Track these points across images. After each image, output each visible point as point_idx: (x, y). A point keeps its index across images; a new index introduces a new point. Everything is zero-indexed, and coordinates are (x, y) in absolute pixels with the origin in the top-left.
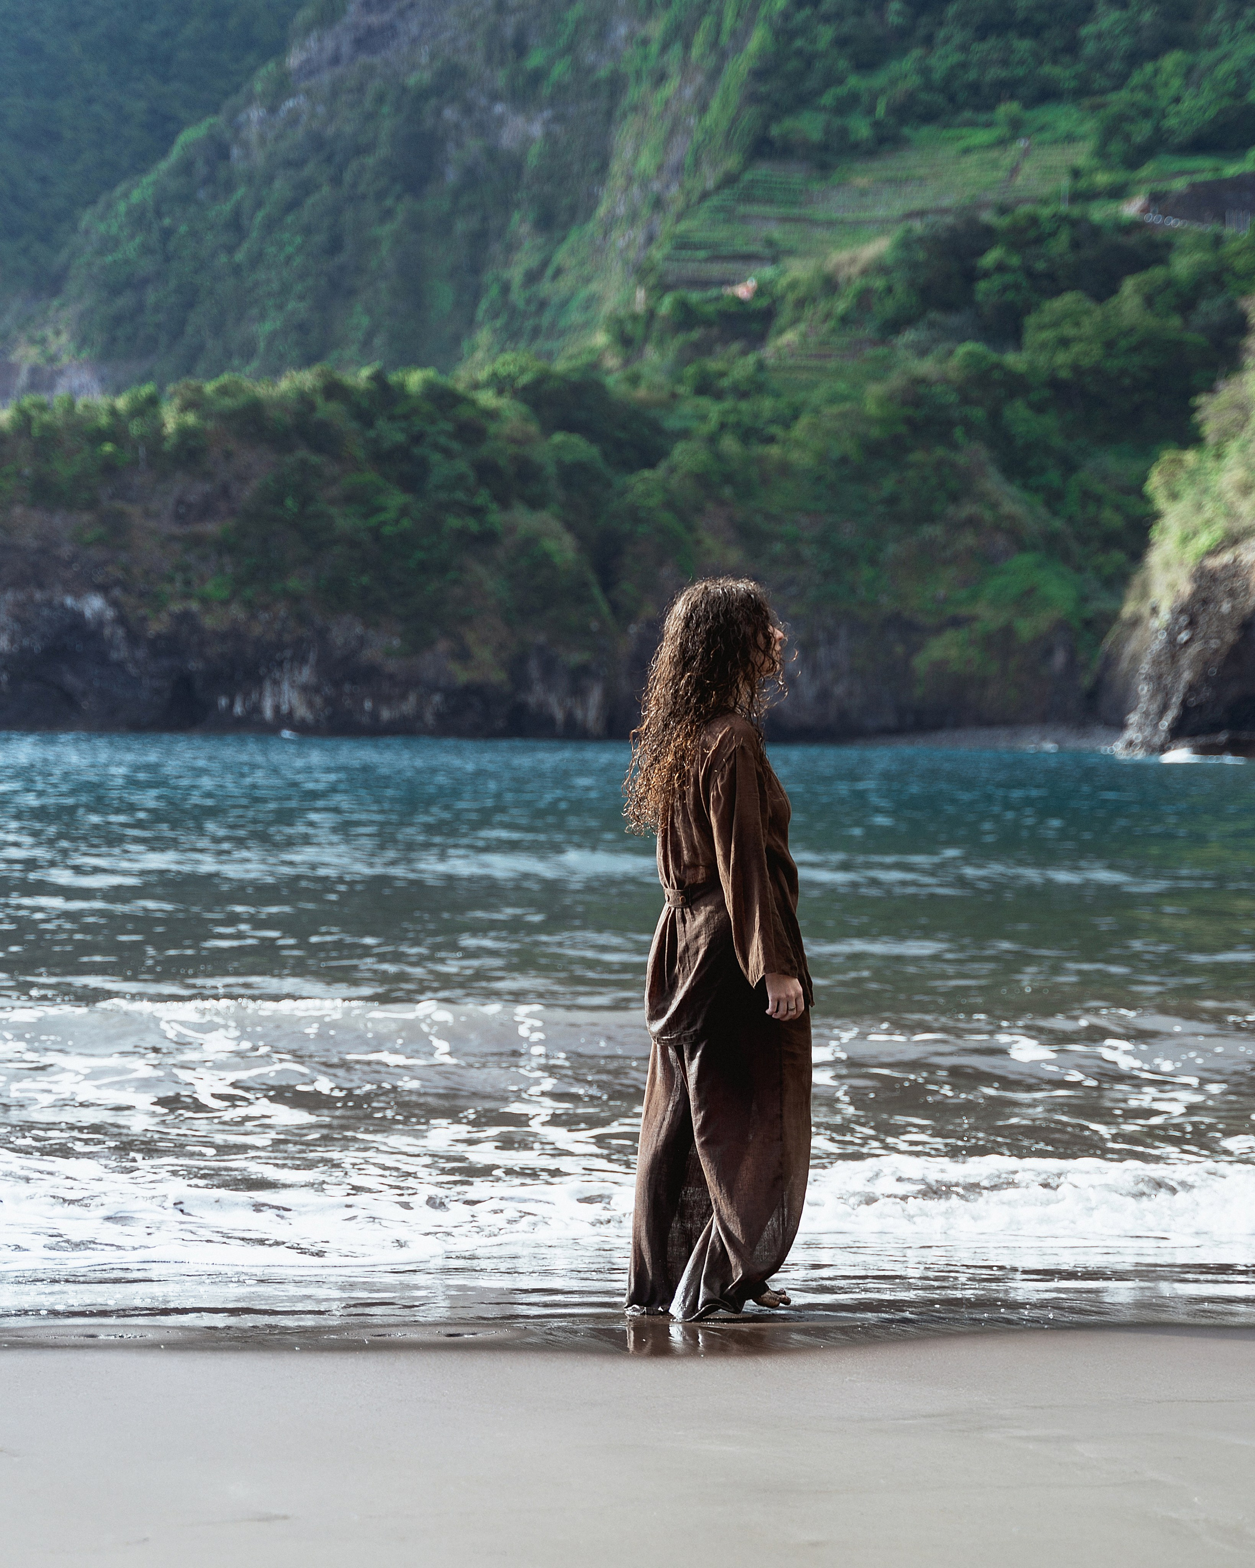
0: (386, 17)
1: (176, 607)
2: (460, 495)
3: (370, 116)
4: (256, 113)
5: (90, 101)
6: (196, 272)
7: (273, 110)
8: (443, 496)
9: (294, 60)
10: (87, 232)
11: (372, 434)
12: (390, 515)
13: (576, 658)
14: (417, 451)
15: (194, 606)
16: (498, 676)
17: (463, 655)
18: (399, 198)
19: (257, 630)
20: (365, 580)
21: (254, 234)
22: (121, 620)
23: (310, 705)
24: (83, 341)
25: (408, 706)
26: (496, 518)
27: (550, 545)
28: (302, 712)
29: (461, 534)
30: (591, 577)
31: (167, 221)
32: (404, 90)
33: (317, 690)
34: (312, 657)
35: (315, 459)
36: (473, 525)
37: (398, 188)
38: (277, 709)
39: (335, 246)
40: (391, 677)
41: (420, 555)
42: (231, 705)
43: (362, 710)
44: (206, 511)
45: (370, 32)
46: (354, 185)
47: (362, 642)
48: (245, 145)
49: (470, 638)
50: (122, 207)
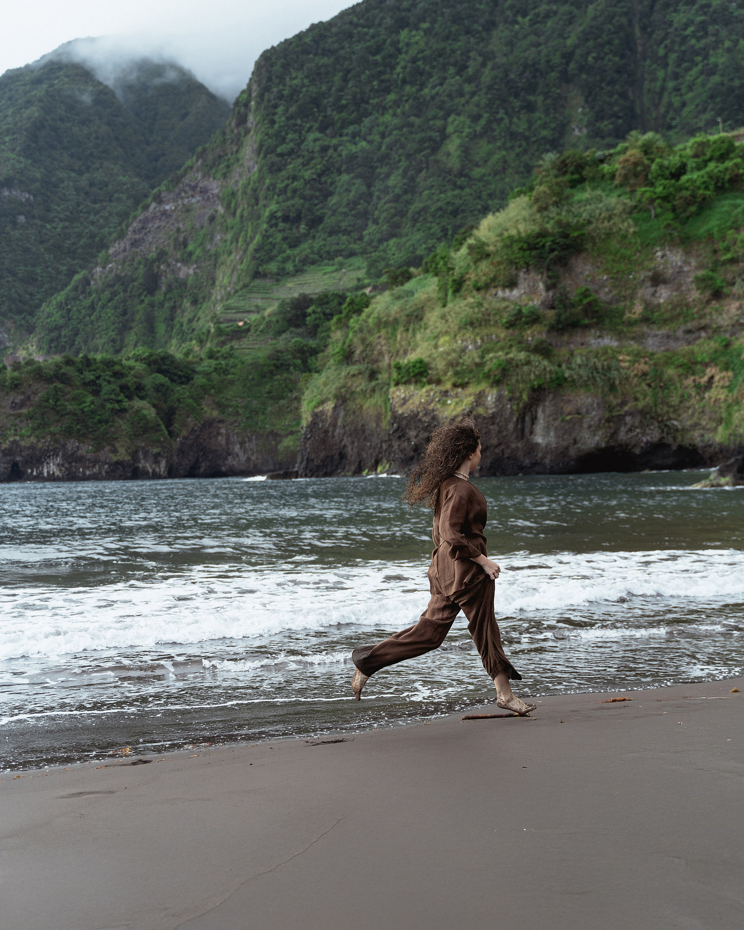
0: (141, 236)
1: (11, 439)
2: (113, 396)
3: (136, 269)
4: (99, 269)
5: (47, 267)
6: (79, 323)
7: (104, 268)
8: (106, 397)
9: (111, 251)
10: (43, 311)
11: (82, 377)
12: (87, 404)
13: (155, 450)
14: (98, 382)
15: (18, 438)
16: (128, 458)
17: (115, 451)
18: (145, 296)
19: (40, 445)
20: (78, 427)
21: (98, 310)
23: (60, 470)
25: (96, 470)
26: (126, 404)
27: (145, 412)
28: (57, 473)
29: (112, 410)
30: (161, 422)
31: (69, 307)
32: (147, 260)
33: (63, 465)
34: (60, 454)
35: (60, 386)
36: (117, 406)
37: (145, 293)
38: (48, 472)
39: (125, 313)
40: (89, 460)
41: (98, 417)
42: (32, 472)
43: (79, 472)
44: (22, 405)
45: (136, 240)
46: (131, 292)
47: (78, 448)
48: (95, 280)
49: (117, 445)
50: (54, 302)
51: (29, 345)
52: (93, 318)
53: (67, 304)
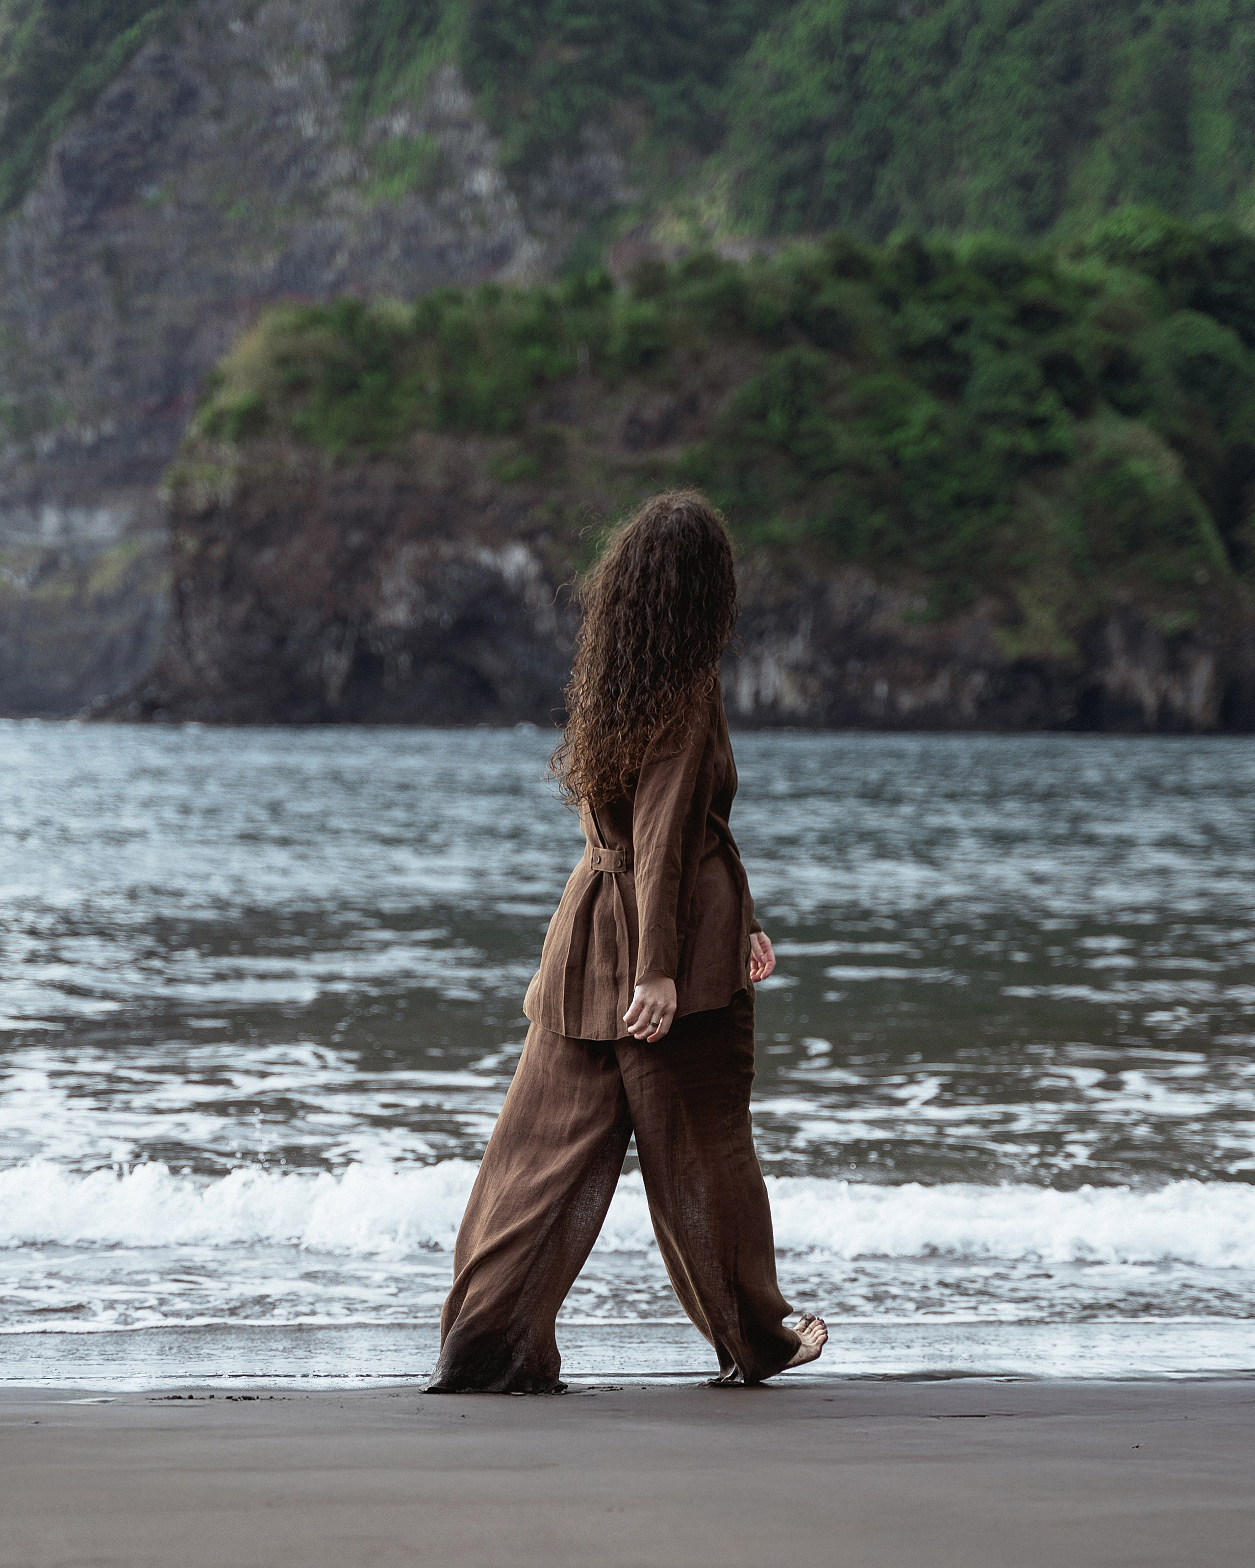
2: (1014, 402)
6: (892, 112)
8: (989, 403)
10: (758, 66)
11: (899, 323)
12: (914, 431)
13: (1173, 621)
14: (957, 343)
16: (1062, 648)
17: (1014, 620)
20: (878, 520)
21: (969, 59)
22: (547, 577)
23: (803, 690)
24: (742, 212)
25: (938, 690)
26: (1064, 432)
27: (1139, 467)
28: (791, 699)
29: (1011, 456)
30: (1198, 508)
33: (811, 669)
34: (805, 624)
35: (812, 357)
36: (1028, 442)
38: (757, 695)
39: (1072, 70)
41: (953, 484)
43: (873, 696)
44: (666, 432)
47: (873, 604)
49: (1025, 595)
51: (701, 200)
52: (949, 90)
53: (848, 38)
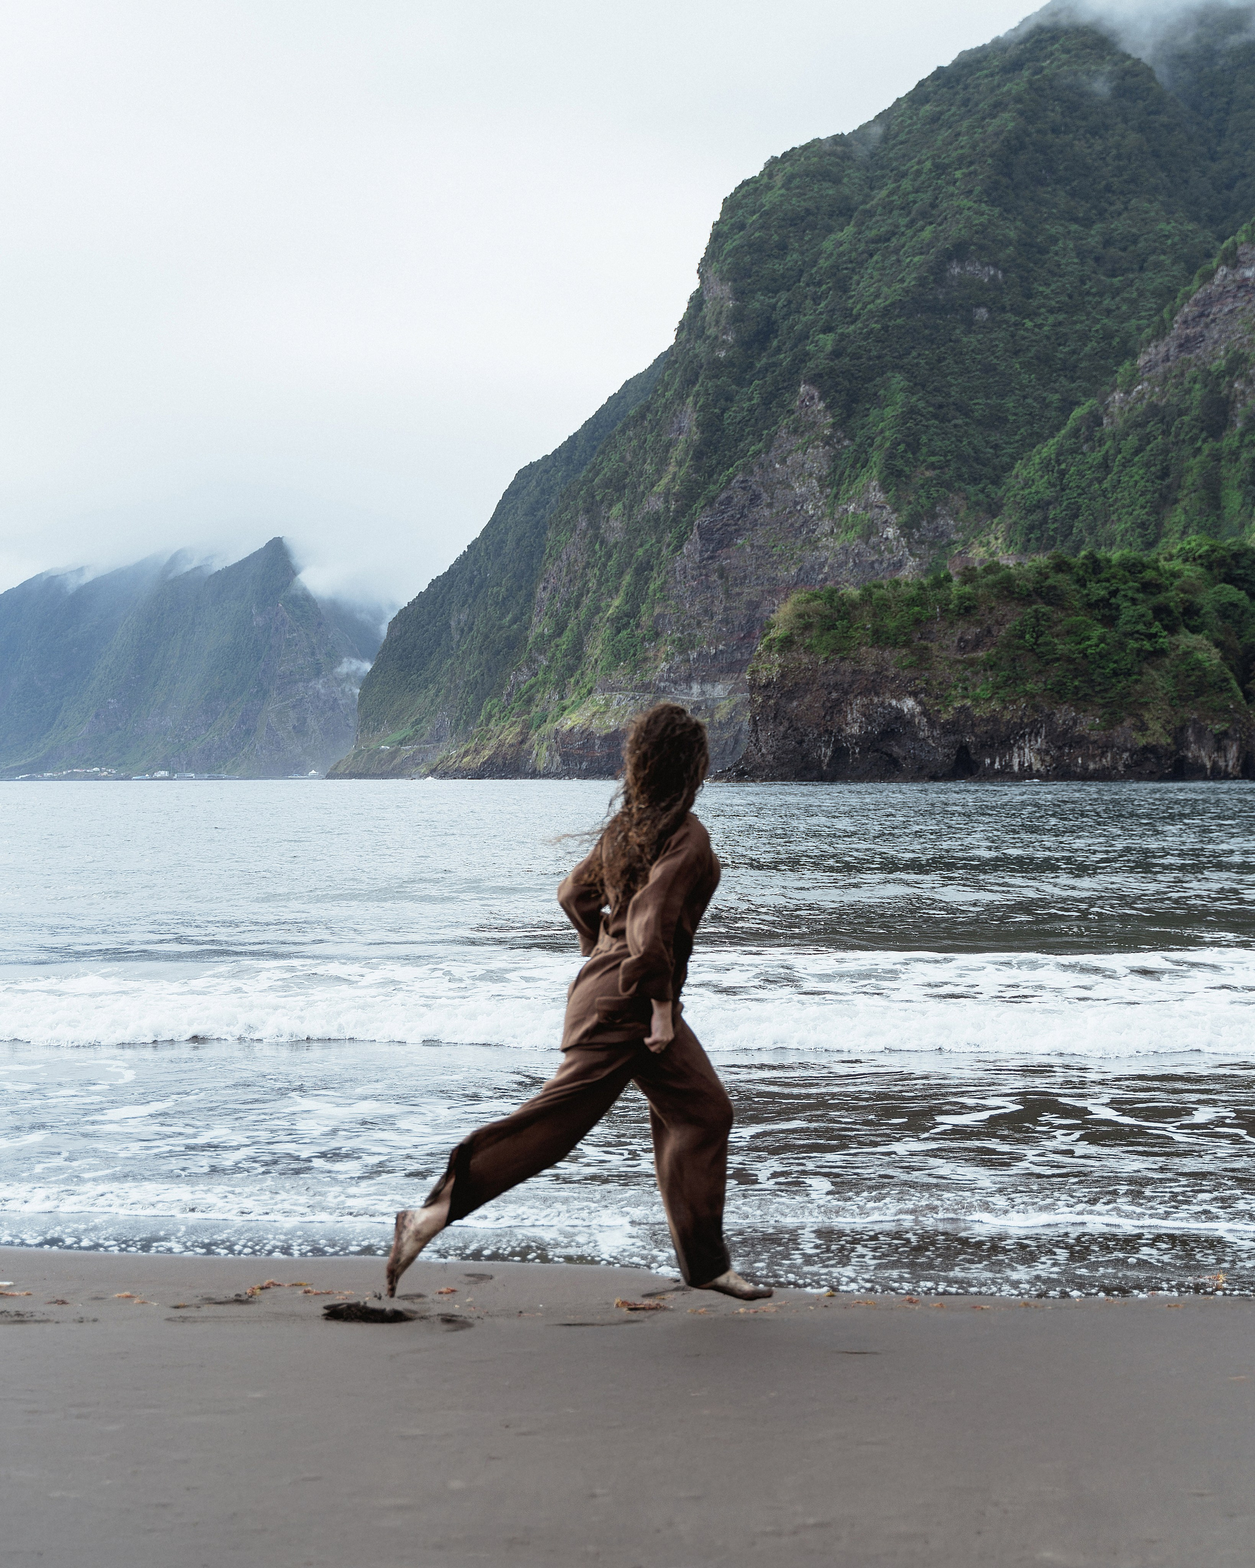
0: (1198, 329)
1: (957, 705)
2: (1140, 627)
3: (1189, 391)
4: (1118, 396)
5: (1025, 397)
6: (1079, 495)
7: (1128, 392)
8: (1129, 628)
9: (1141, 362)
10: (1017, 476)
11: (1085, 592)
12: (1093, 641)
13: (1218, 727)
14: (1113, 600)
15: (968, 702)
16: (1165, 740)
17: (1142, 728)
18: (1205, 441)
19: (1007, 716)
20: (1076, 683)
21: (1115, 469)
22: (924, 713)
23: (1043, 761)
24: (1010, 543)
25: (1107, 761)
26: (1164, 641)
27: (1200, 656)
28: (1037, 766)
29: (1139, 651)
30: (1230, 675)
31: (1063, 466)
32: (1209, 373)
33: (1047, 752)
34: (1043, 731)
35: (1045, 609)
36: (1147, 645)
37: (1204, 435)
38: (1021, 764)
39: (1165, 473)
40: (1095, 742)
41: (1112, 665)
42: (993, 763)
43: (1076, 765)
44: (977, 644)
45: (1188, 339)
46: (1177, 435)
47: (1075, 721)
48: (1111, 416)
49: (1147, 716)
50: (1037, 460)
51: (991, 538)
52: (1105, 484)
53: (1058, 462)
